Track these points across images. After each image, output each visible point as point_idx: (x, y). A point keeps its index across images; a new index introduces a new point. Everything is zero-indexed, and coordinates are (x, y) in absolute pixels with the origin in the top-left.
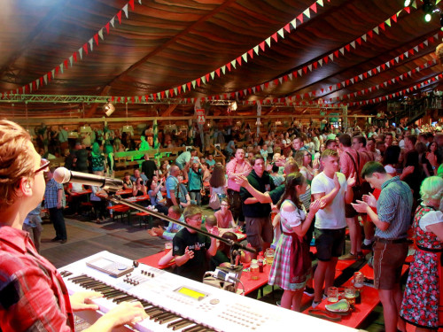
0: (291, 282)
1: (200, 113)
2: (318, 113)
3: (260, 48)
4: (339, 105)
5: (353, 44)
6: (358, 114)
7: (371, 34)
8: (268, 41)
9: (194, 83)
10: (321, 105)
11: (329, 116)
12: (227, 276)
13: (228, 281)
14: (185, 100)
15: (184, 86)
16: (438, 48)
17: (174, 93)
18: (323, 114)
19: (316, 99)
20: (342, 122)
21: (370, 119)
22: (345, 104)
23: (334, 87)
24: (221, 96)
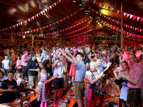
0: (45, 99)
1: (12, 38)
2: (52, 40)
3: (34, 17)
4: (59, 38)
5: (64, 19)
6: (65, 41)
7: (70, 16)
8: (37, 15)
9: (10, 27)
10: (53, 38)
11: (56, 42)
12: (24, 102)
13: (24, 105)
14: (7, 33)
15: (7, 29)
16: (89, 22)
17: (3, 31)
18: (54, 41)
19: (52, 36)
20: (60, 43)
21: (68, 43)
22: (61, 38)
23: (58, 32)
24: (20, 33)
